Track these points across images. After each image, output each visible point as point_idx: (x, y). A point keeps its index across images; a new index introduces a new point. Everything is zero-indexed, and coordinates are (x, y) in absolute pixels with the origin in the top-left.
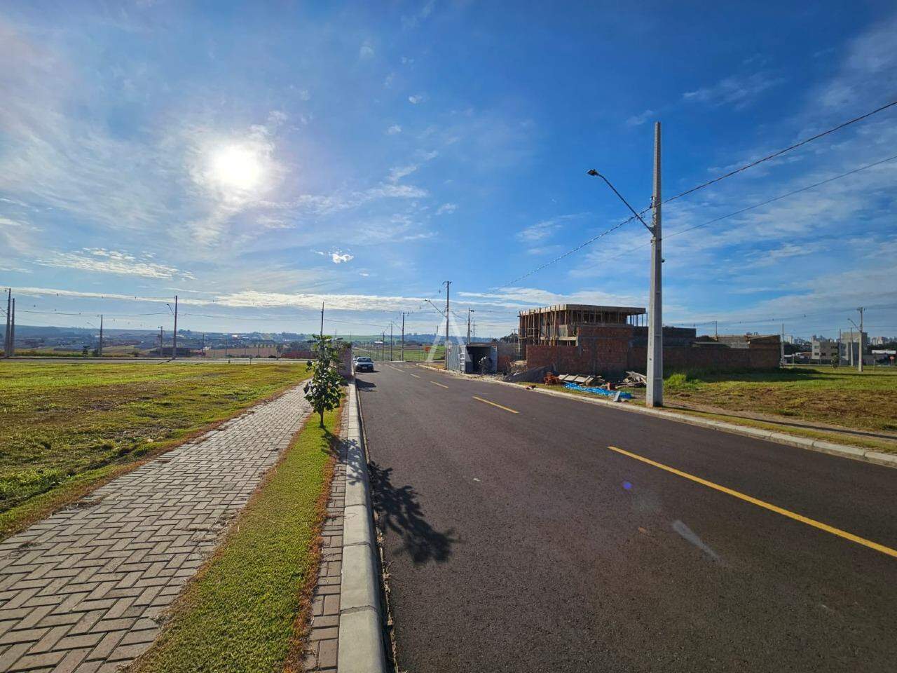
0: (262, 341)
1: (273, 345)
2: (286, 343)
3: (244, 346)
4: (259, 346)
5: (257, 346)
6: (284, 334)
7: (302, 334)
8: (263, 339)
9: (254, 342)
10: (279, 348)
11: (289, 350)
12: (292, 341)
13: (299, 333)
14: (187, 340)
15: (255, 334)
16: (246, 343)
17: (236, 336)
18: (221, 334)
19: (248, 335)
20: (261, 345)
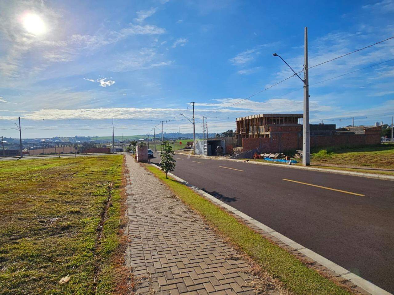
0: (62, 142)
1: (70, 146)
2: (79, 143)
3: (51, 147)
4: (61, 146)
5: (60, 146)
6: (76, 137)
7: (89, 137)
8: (63, 141)
9: (57, 143)
10: (76, 146)
11: (82, 148)
12: (83, 141)
13: (86, 136)
14: (11, 145)
15: (56, 138)
16: (52, 145)
17: (44, 140)
18: (34, 139)
19: (52, 139)
20: (63, 146)
